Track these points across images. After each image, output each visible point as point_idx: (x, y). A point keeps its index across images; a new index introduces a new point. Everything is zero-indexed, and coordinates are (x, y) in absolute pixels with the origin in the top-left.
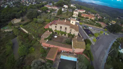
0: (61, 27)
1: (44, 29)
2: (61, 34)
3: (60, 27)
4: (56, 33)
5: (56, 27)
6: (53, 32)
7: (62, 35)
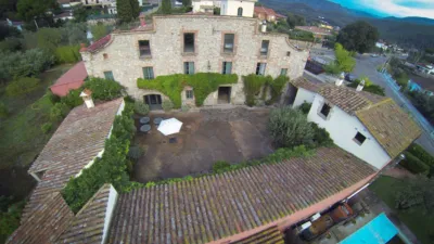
0: (189, 40)
1: (56, 99)
2: (192, 101)
3: (180, 43)
4: (153, 100)
5: (144, 46)
6: (129, 100)
7: (199, 103)
